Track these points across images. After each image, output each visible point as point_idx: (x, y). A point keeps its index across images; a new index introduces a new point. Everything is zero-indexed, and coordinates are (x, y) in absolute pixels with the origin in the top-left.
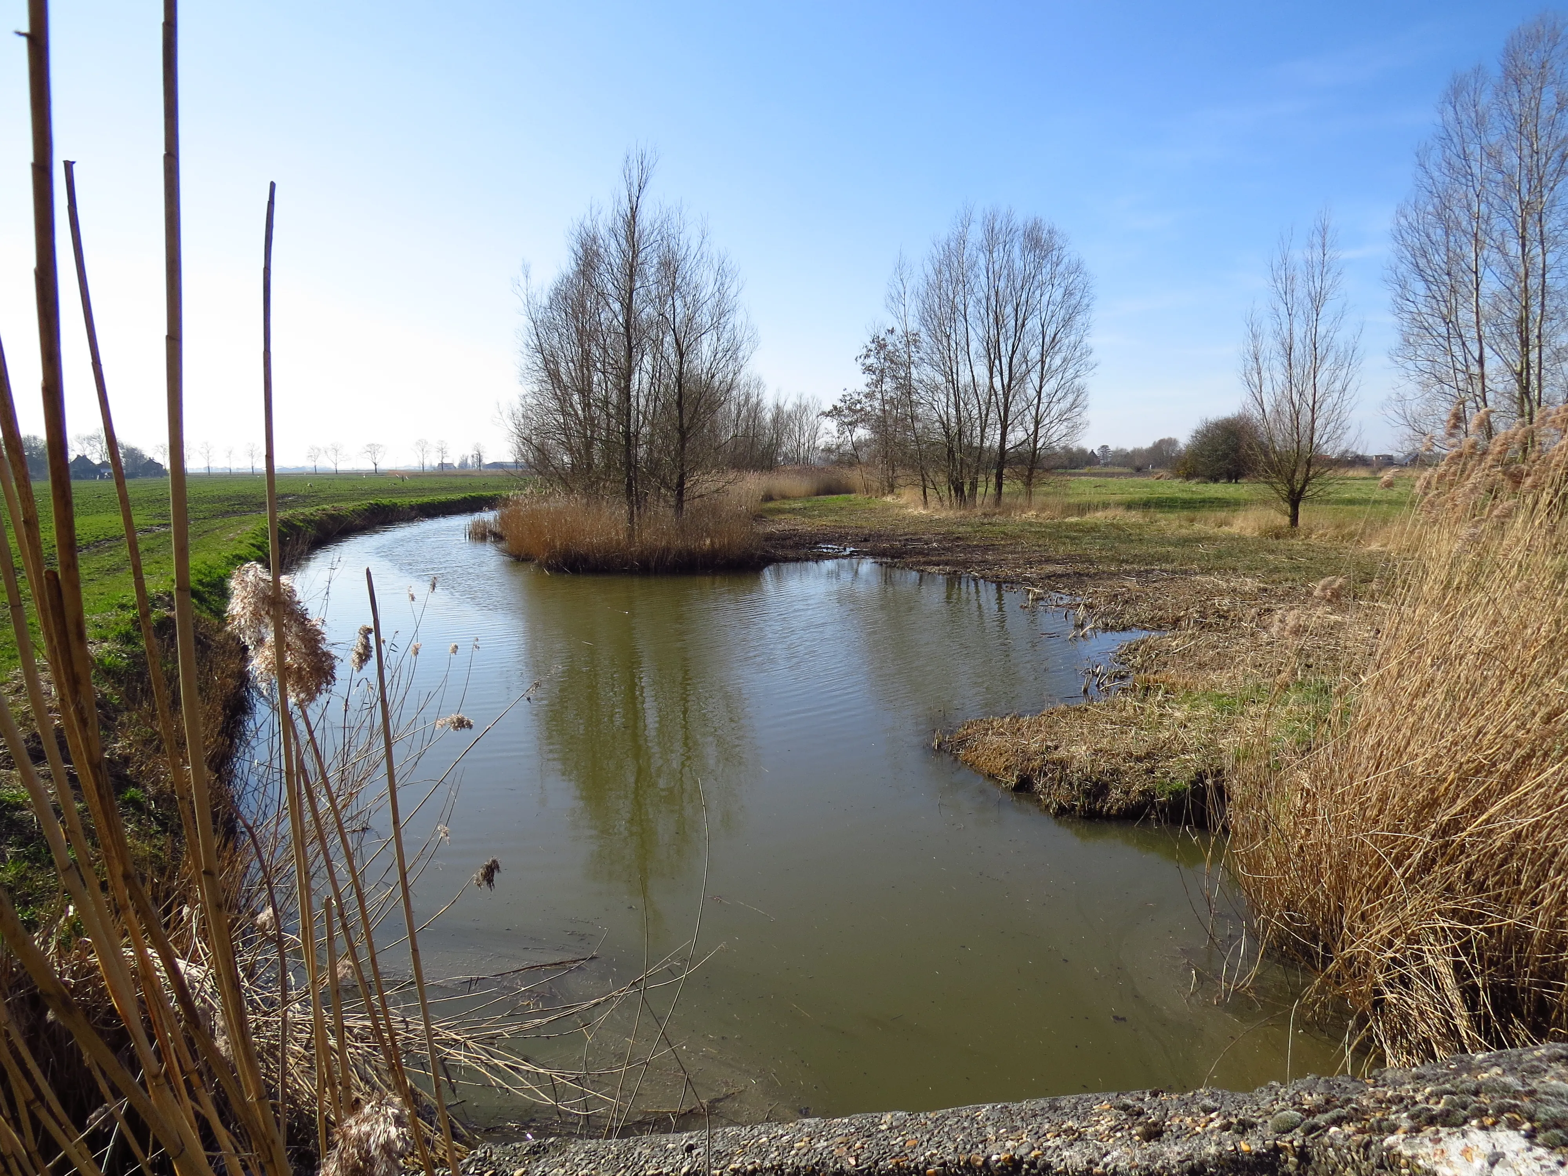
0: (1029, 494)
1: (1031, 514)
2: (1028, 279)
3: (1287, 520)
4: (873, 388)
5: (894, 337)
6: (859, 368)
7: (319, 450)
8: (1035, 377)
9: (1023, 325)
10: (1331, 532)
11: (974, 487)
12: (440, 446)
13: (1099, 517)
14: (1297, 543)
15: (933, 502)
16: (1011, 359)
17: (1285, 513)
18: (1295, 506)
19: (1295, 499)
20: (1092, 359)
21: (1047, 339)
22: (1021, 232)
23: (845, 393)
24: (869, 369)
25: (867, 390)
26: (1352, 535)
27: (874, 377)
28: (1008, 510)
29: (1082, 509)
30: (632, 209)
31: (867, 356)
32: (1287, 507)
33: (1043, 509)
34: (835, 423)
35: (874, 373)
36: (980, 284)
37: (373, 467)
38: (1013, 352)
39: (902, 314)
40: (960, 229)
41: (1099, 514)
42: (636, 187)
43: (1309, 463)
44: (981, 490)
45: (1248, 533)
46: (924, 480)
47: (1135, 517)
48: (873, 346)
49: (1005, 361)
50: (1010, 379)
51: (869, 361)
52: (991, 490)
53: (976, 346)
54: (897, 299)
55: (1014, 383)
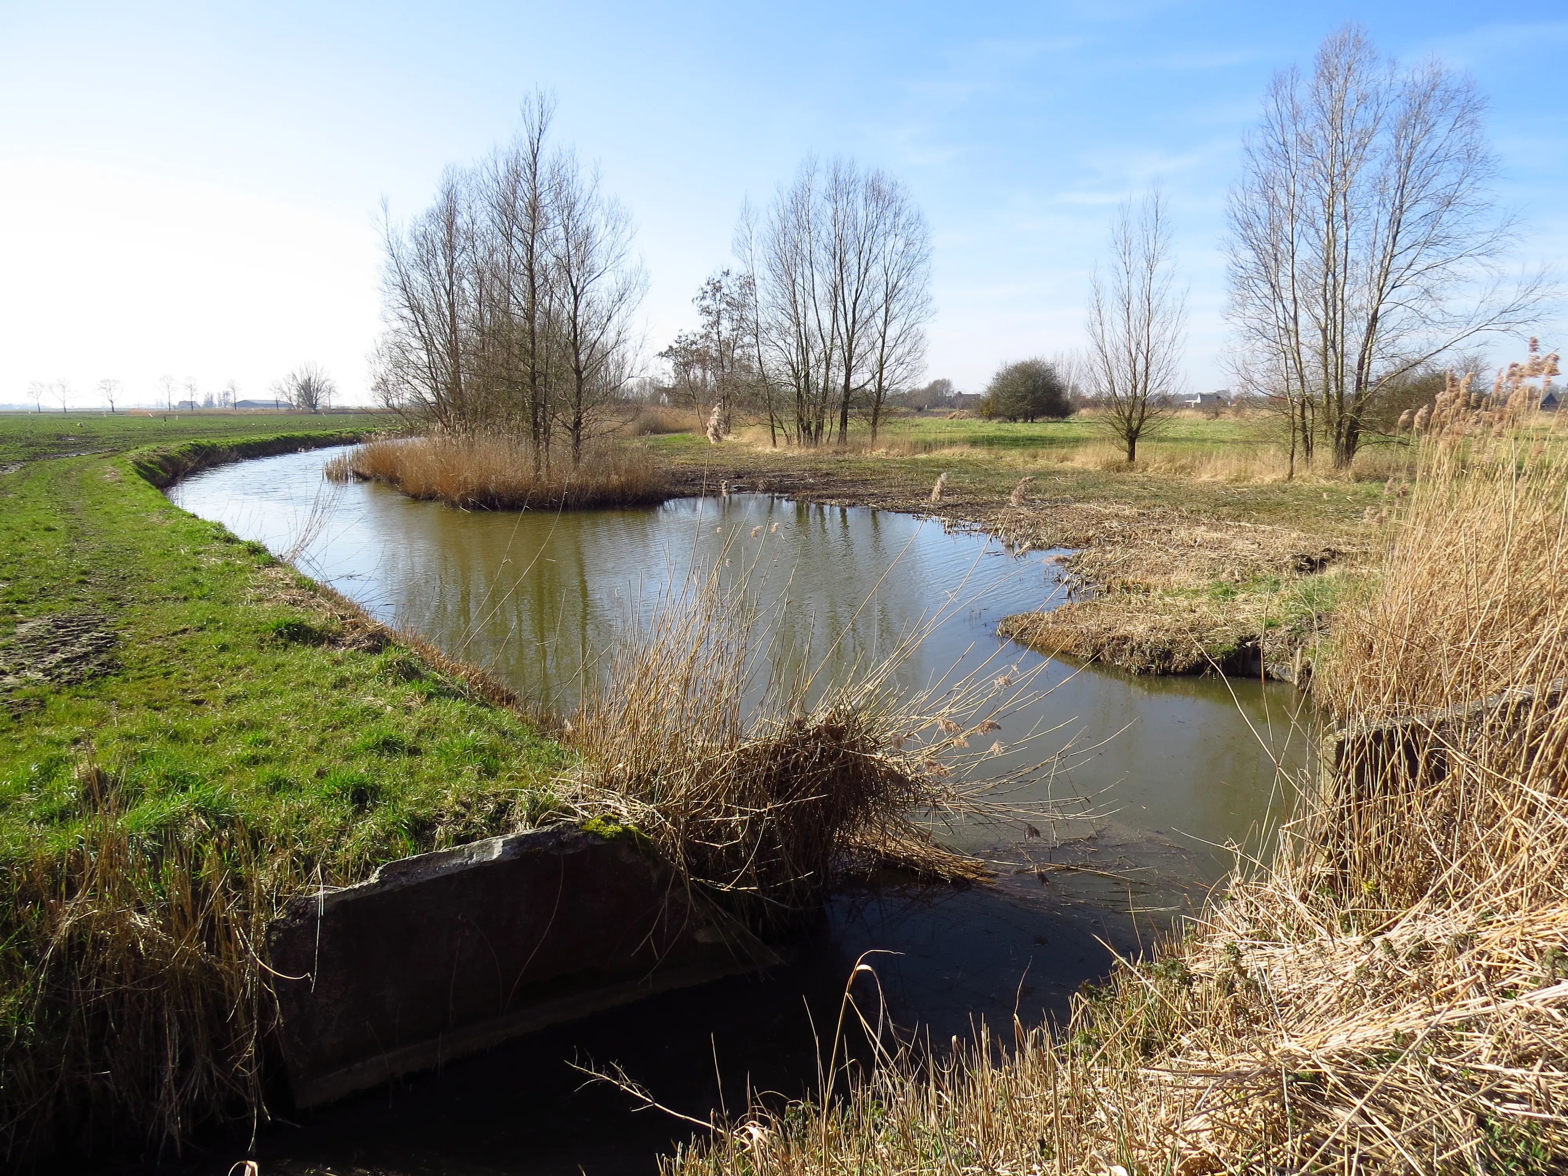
0: (874, 433)
1: (881, 452)
2: (871, 228)
3: (1125, 456)
4: (709, 328)
5: (729, 279)
6: (696, 309)
7: (42, 385)
8: (879, 320)
9: (866, 270)
10: (1165, 466)
11: (820, 427)
12: (188, 383)
13: (947, 453)
14: (1137, 475)
15: (781, 441)
16: (855, 304)
17: (1123, 449)
18: (1132, 443)
19: (1132, 437)
20: (931, 306)
21: (890, 286)
22: (863, 182)
23: (681, 334)
24: (706, 311)
25: (704, 332)
26: (1183, 468)
27: (710, 318)
28: (858, 448)
29: (928, 447)
30: (533, 152)
31: (703, 298)
32: (1125, 444)
33: (892, 446)
34: (672, 363)
35: (710, 313)
36: (825, 232)
37: (109, 405)
38: (857, 299)
39: (749, 258)
40: (806, 178)
41: (946, 451)
42: (537, 131)
43: (1144, 405)
44: (827, 429)
45: (1091, 467)
46: (772, 421)
47: (980, 454)
48: (709, 288)
49: (849, 304)
50: (854, 322)
51: (705, 303)
52: (836, 428)
53: (822, 291)
54: (742, 244)
55: (857, 327)
